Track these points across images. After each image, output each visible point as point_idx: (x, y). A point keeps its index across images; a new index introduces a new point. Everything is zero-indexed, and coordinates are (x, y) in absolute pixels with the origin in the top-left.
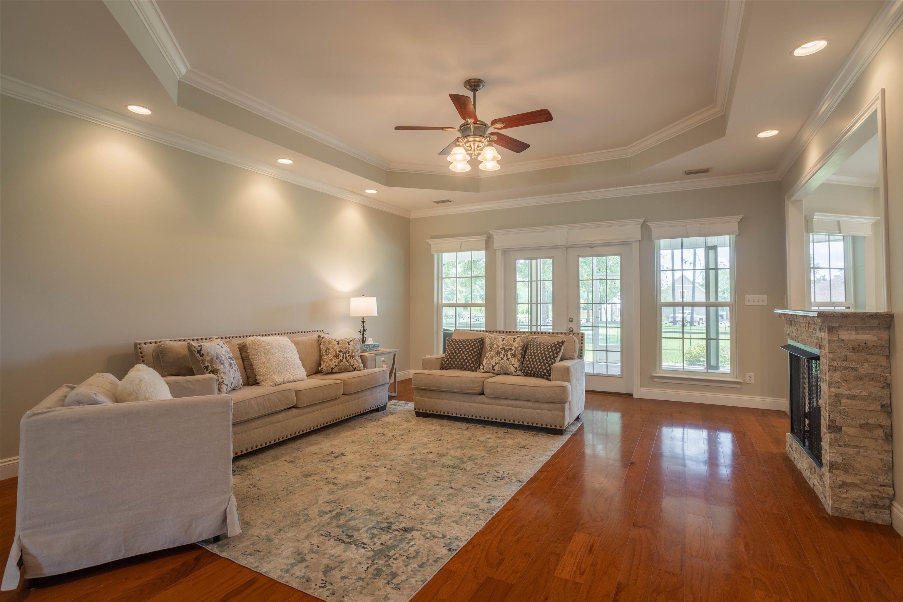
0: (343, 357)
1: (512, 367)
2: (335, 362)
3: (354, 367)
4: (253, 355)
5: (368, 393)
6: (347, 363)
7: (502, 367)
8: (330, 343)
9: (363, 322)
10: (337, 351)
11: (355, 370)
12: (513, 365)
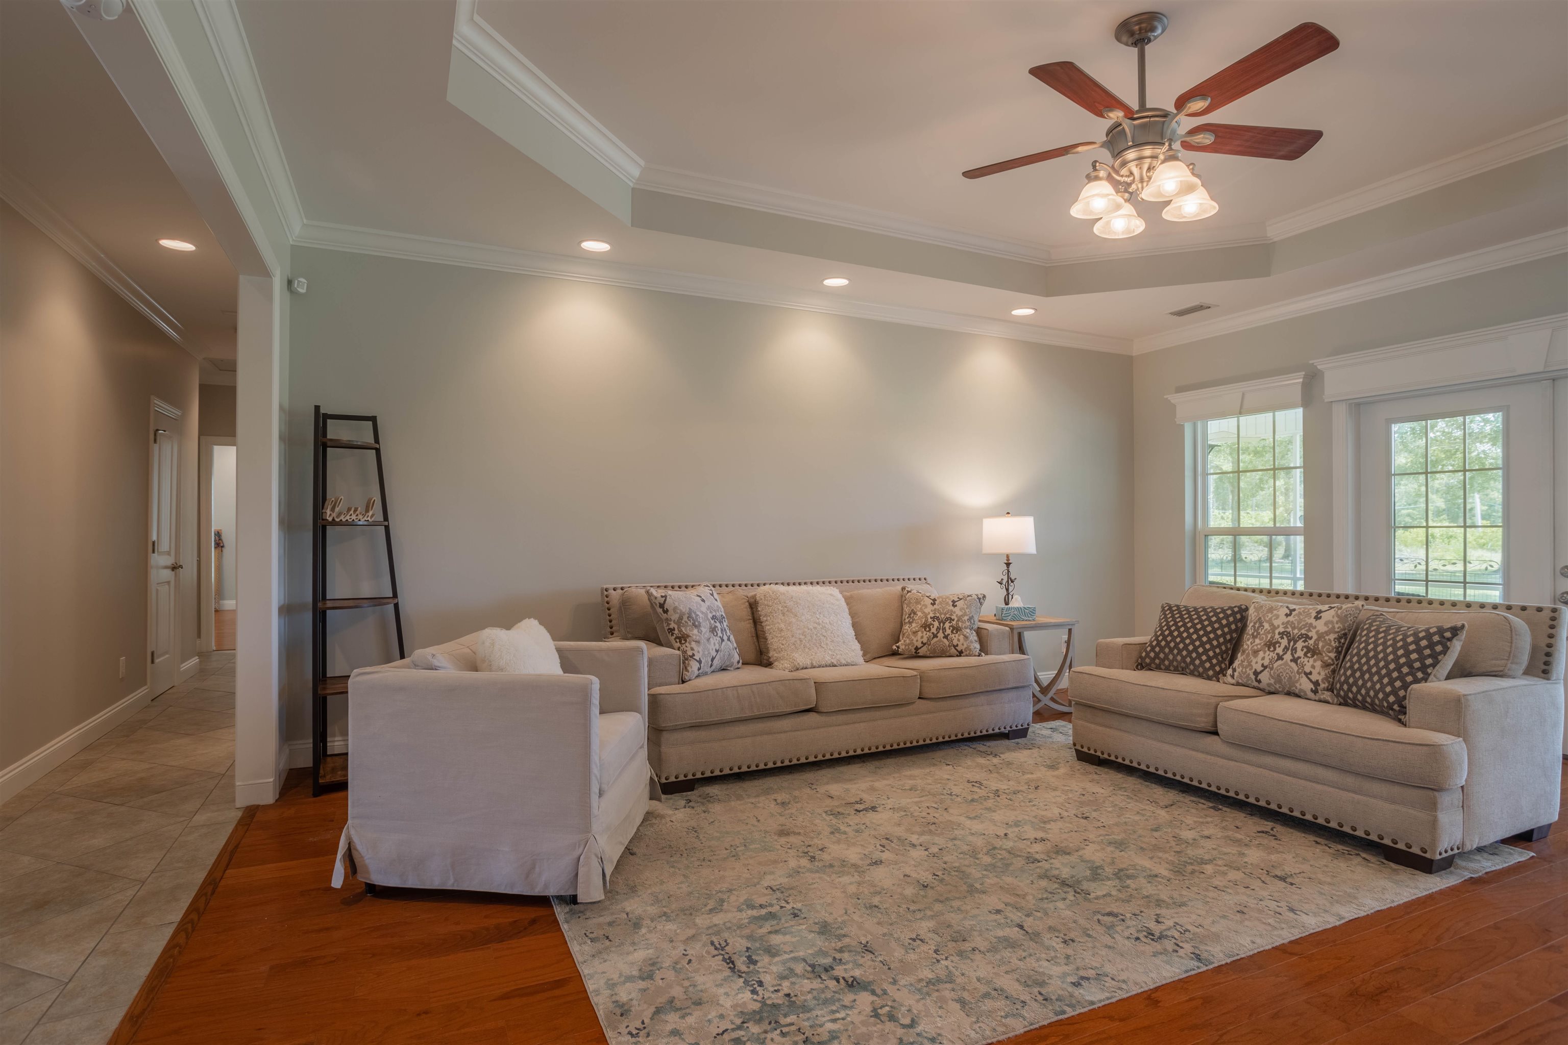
0: (938, 629)
1: (1304, 680)
2: (922, 637)
3: (959, 648)
5: (982, 699)
6: (945, 640)
7: (1278, 675)
8: (918, 602)
9: (1008, 565)
10: (929, 617)
11: (960, 654)
12: (1307, 674)
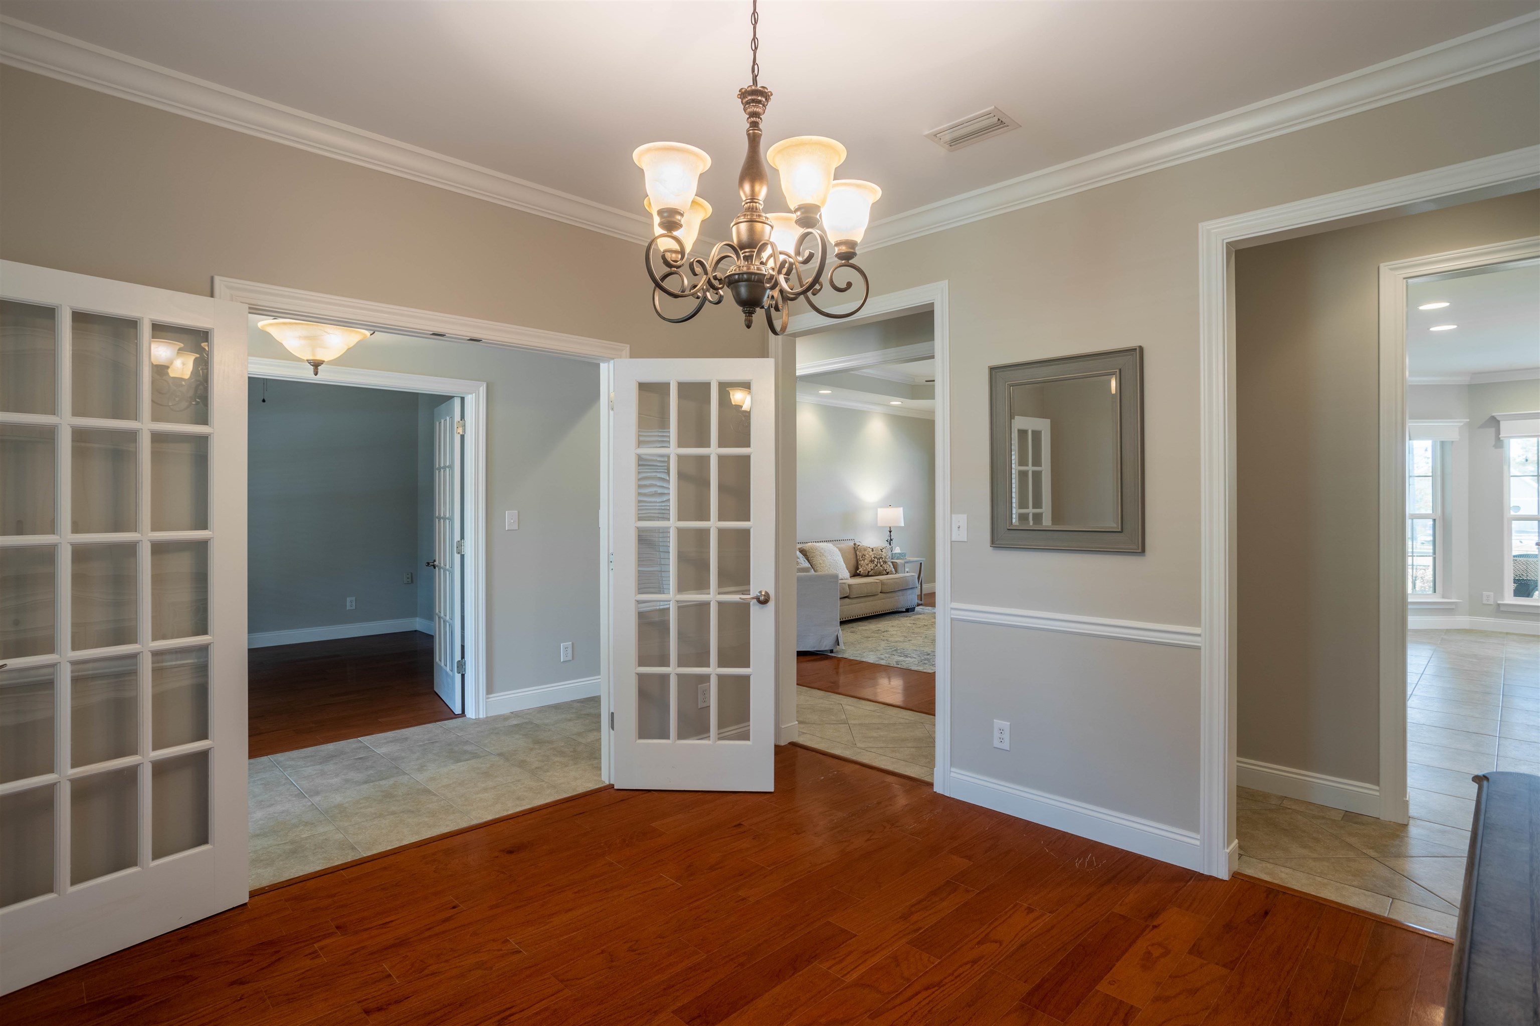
0: (877, 562)
2: (871, 566)
3: (887, 571)
4: (812, 557)
5: (900, 593)
6: (881, 567)
8: (865, 550)
9: (890, 532)
10: (871, 557)
11: (888, 573)
